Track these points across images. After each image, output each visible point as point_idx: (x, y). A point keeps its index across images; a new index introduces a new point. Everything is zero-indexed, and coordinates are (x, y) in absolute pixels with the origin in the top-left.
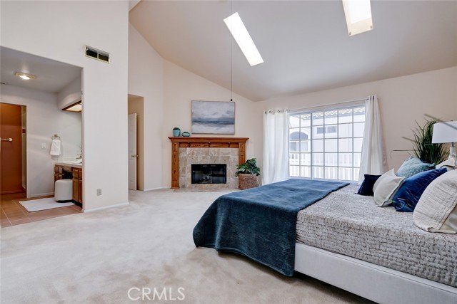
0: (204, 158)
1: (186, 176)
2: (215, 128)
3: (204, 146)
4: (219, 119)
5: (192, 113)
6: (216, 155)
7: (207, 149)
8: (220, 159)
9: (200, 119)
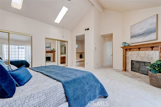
0: (136, 57)
1: (129, 66)
2: (142, 38)
3: (137, 50)
4: (144, 32)
5: (131, 33)
6: (143, 56)
7: (138, 52)
8: (146, 58)
9: (134, 35)
